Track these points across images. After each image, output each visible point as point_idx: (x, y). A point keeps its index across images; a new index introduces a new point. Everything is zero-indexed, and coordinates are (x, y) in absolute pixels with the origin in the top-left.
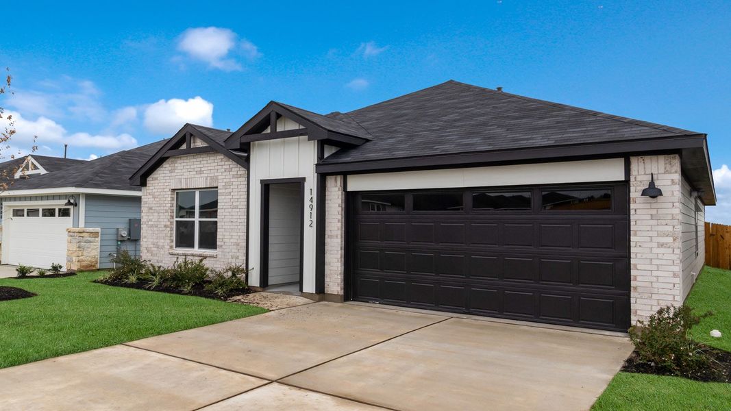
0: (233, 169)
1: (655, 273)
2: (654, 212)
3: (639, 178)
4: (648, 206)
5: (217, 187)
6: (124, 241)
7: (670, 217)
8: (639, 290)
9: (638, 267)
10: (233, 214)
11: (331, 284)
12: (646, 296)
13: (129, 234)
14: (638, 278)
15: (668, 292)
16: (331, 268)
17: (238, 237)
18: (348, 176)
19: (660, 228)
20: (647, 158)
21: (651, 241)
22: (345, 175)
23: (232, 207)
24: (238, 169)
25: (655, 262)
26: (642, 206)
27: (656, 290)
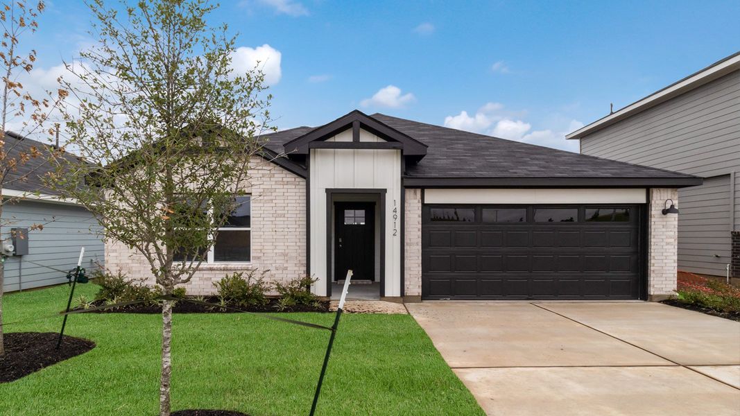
0: (276, 175)
1: (665, 261)
2: (664, 223)
3: (657, 202)
4: (661, 219)
5: (251, 194)
6: (7, 256)
7: (673, 227)
8: (656, 272)
9: (656, 258)
10: (277, 223)
11: (411, 287)
12: (659, 275)
13: (15, 250)
14: (655, 265)
15: (671, 272)
16: (412, 273)
17: (285, 248)
18: (425, 190)
19: (668, 233)
20: (662, 189)
21: (663, 241)
22: (423, 188)
23: (275, 215)
24: (284, 176)
25: (665, 254)
26: (658, 220)
27: (664, 272)
